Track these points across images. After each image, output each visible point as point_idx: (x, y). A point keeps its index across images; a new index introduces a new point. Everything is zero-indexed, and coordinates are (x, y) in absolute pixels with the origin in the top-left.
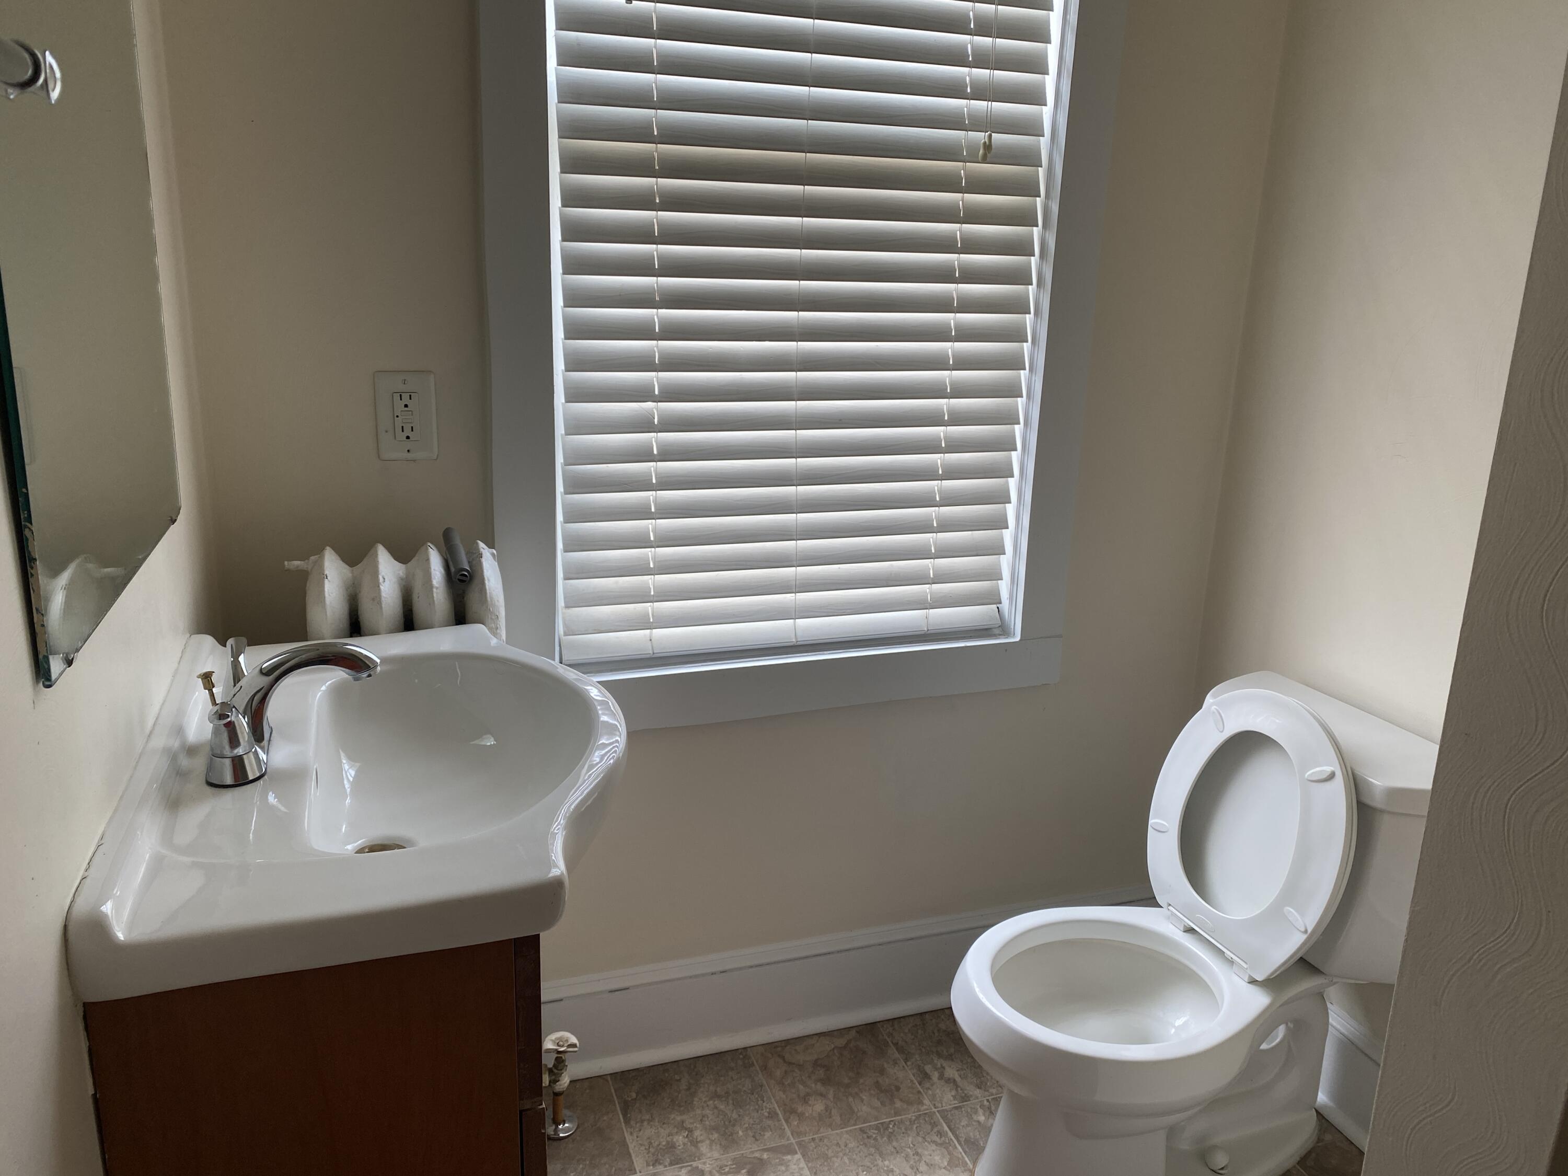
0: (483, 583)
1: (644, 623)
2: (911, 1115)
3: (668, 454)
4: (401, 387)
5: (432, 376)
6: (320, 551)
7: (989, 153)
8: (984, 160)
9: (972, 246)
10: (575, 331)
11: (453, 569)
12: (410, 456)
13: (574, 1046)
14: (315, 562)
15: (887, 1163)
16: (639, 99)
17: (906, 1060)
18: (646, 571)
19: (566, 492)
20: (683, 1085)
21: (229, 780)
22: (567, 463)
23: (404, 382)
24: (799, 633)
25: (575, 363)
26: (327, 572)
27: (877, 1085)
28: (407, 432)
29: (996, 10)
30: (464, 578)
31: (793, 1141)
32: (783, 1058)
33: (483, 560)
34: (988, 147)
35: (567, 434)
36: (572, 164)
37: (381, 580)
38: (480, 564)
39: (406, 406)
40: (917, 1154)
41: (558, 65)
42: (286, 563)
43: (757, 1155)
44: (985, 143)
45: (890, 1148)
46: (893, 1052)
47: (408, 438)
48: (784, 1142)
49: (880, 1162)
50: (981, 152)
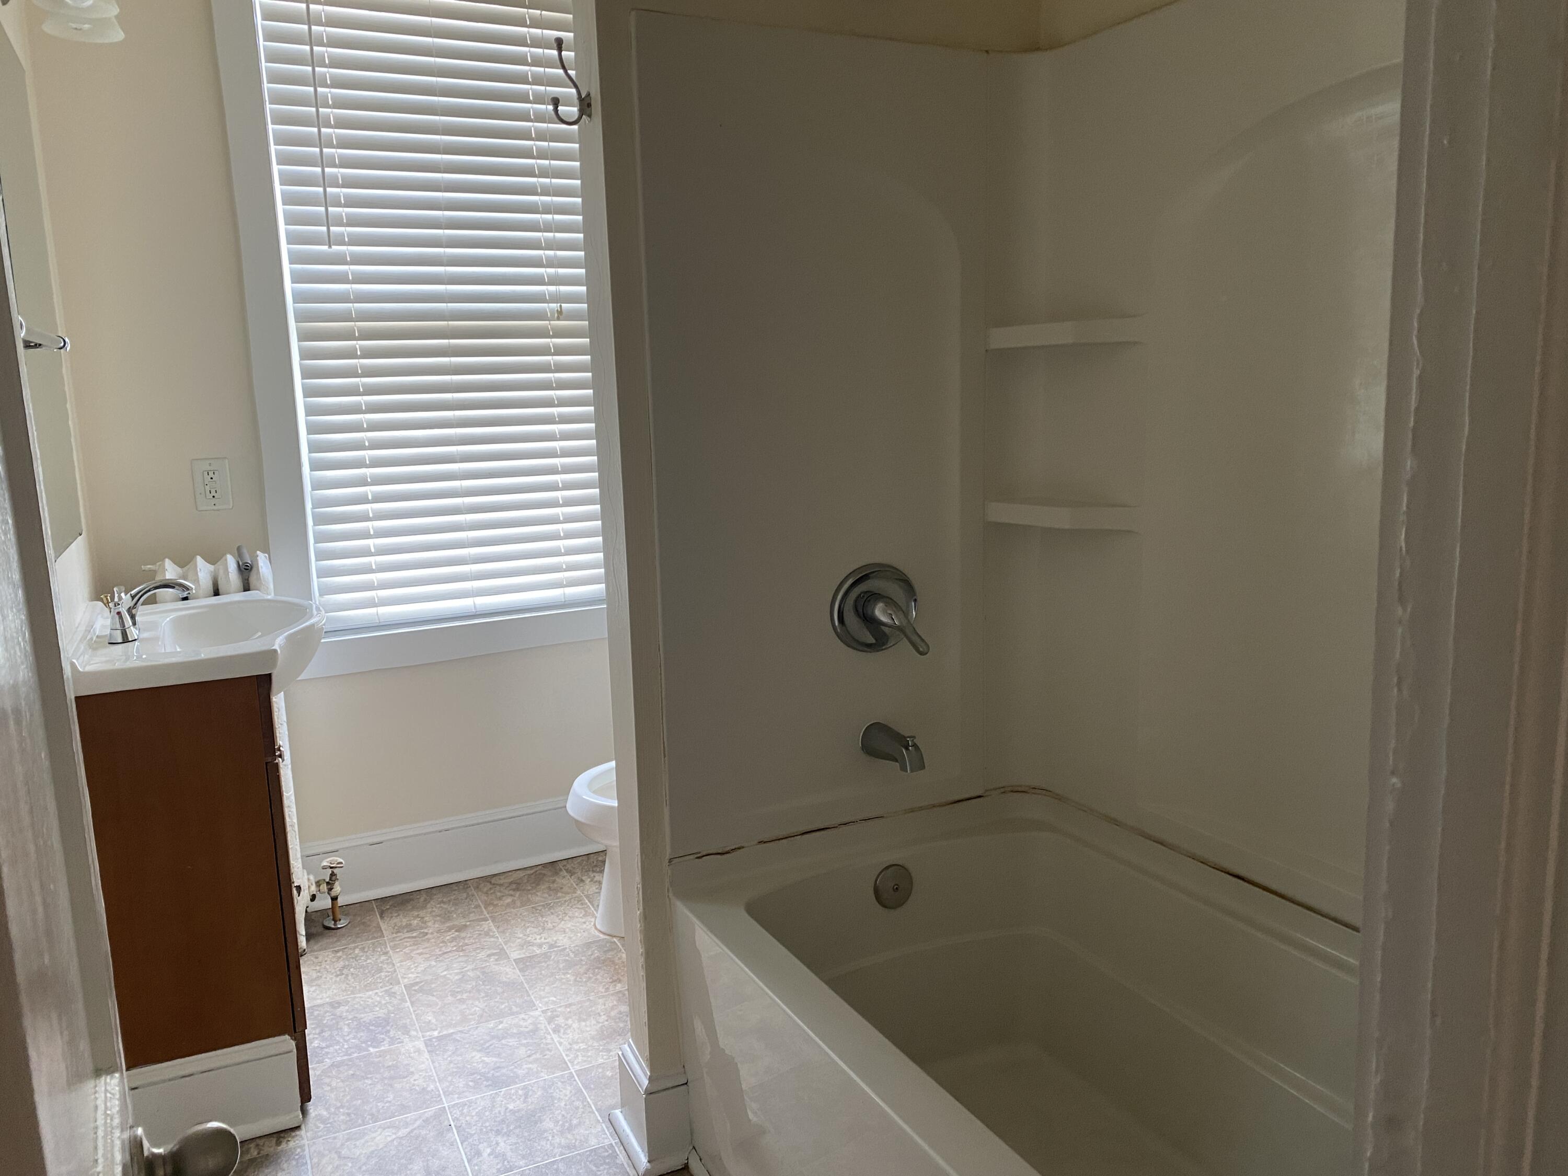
0: (258, 570)
1: (372, 604)
2: (567, 898)
3: (378, 499)
4: (209, 468)
5: (227, 461)
6: (163, 560)
7: (560, 314)
8: (558, 319)
9: (560, 368)
10: (313, 429)
11: (241, 563)
12: (215, 508)
13: (341, 863)
14: (160, 565)
15: (544, 919)
16: (343, 298)
17: (571, 876)
18: (371, 571)
19: (315, 525)
20: (422, 899)
21: (120, 640)
22: (313, 508)
23: (210, 464)
24: (477, 606)
25: (314, 448)
26: (166, 568)
27: (549, 888)
28: (213, 493)
29: (554, 236)
30: (247, 568)
31: (487, 916)
32: (491, 882)
33: (259, 558)
34: (560, 312)
35: (312, 490)
36: (304, 336)
37: (199, 570)
38: (257, 561)
39: (212, 478)
40: (565, 913)
41: (292, 283)
42: (142, 567)
43: (464, 923)
44: (558, 310)
45: (549, 912)
46: (564, 873)
47: (214, 497)
48: (483, 917)
49: (540, 919)
50: (556, 315)
